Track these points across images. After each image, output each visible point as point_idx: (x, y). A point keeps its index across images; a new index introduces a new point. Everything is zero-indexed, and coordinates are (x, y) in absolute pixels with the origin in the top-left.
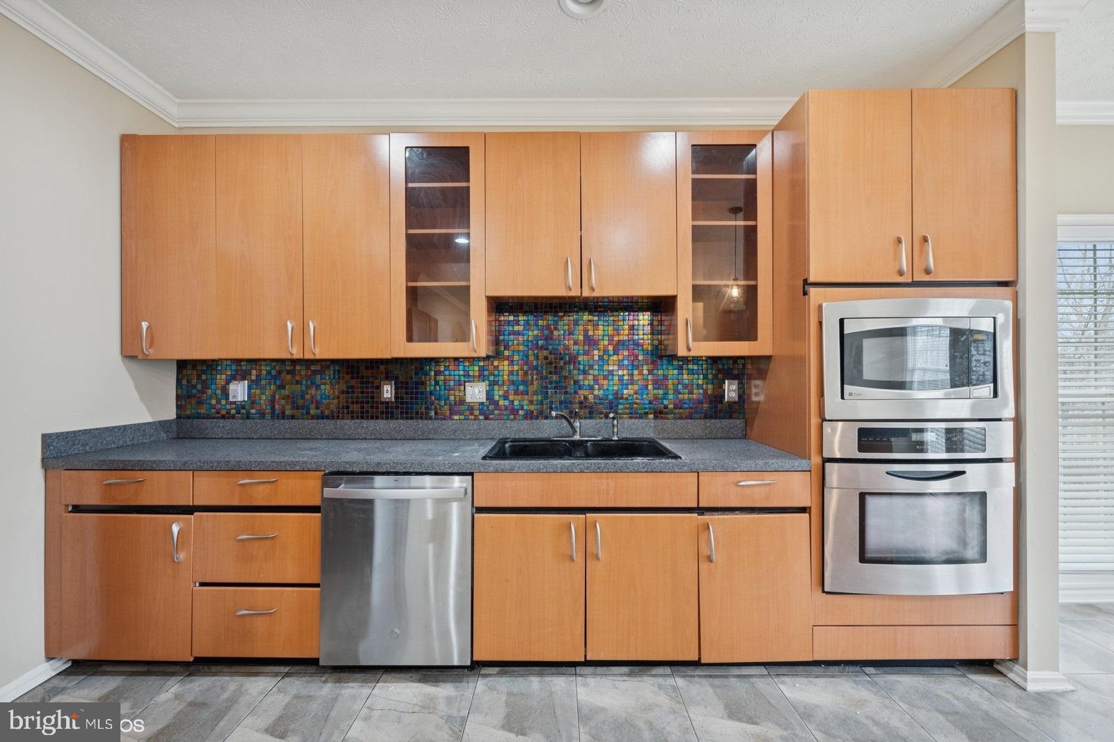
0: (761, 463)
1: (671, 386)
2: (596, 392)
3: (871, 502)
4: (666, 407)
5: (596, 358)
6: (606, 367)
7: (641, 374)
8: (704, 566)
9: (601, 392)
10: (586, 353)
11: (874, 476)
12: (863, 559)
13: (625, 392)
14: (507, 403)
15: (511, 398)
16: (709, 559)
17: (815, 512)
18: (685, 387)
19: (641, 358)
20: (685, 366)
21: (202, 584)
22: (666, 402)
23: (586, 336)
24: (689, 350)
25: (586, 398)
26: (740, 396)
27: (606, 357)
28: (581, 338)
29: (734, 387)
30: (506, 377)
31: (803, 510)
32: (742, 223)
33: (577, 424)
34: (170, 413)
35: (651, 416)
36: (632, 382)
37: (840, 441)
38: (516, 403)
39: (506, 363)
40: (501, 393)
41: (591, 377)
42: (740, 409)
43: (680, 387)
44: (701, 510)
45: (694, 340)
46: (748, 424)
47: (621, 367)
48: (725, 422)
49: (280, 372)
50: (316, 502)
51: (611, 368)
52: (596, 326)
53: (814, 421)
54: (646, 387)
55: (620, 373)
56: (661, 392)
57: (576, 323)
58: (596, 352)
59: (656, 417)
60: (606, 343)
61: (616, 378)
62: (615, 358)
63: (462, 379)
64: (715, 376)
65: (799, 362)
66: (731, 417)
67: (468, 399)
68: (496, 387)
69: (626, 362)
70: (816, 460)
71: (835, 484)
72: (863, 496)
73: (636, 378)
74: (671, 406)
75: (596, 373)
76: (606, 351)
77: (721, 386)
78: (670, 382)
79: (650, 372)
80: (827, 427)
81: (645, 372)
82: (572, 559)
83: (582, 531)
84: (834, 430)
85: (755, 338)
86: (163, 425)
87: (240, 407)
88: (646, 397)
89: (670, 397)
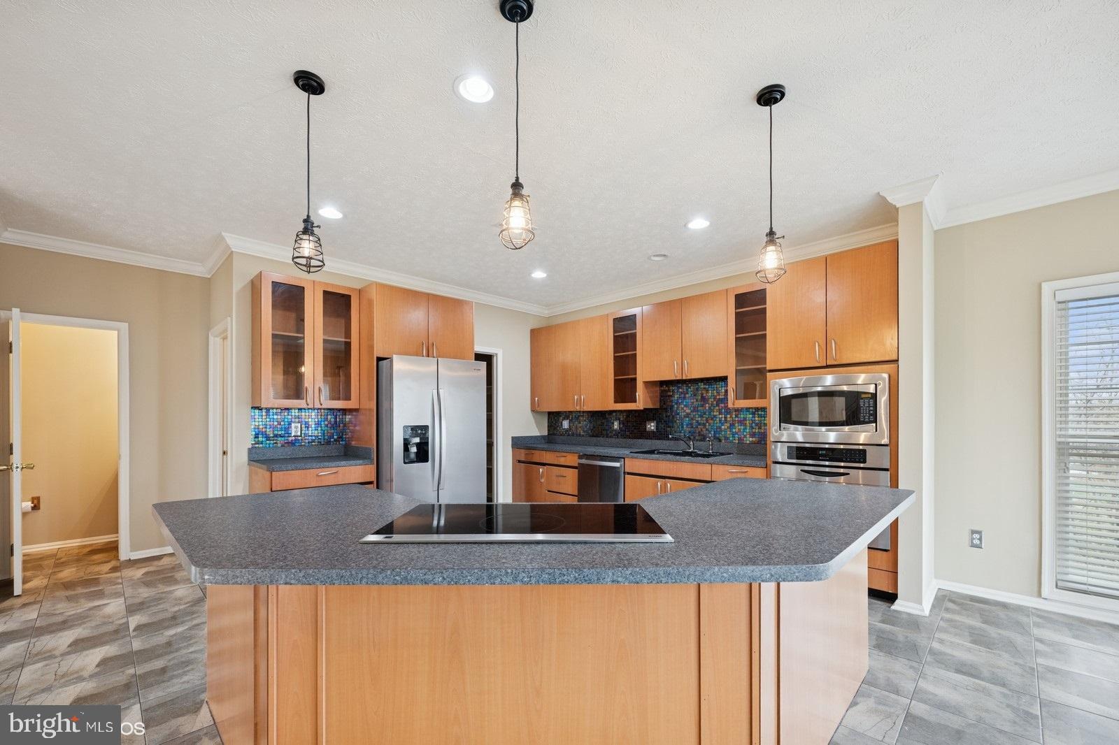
1: (748, 424)
2: (707, 427)
4: (745, 436)
5: (707, 408)
6: (712, 413)
9: (710, 427)
10: (702, 406)
13: (723, 427)
18: (757, 425)
20: (756, 413)
21: (549, 491)
22: (745, 433)
23: (702, 397)
24: (734, 404)
25: (702, 430)
27: (712, 408)
28: (700, 398)
30: (664, 419)
34: (546, 433)
36: (726, 421)
37: (780, 453)
41: (704, 419)
43: (754, 425)
45: (737, 399)
49: (579, 416)
50: (577, 465)
51: (715, 414)
52: (707, 391)
54: (734, 425)
55: (721, 416)
56: (742, 427)
57: (697, 390)
58: (707, 405)
59: (740, 442)
61: (718, 419)
62: (717, 408)
63: (646, 420)
67: (648, 429)
70: (770, 462)
73: (729, 419)
78: (748, 422)
79: (736, 416)
81: (734, 416)
83: (661, 487)
84: (776, 447)
86: (543, 437)
87: (567, 430)
88: (734, 430)
89: (748, 431)
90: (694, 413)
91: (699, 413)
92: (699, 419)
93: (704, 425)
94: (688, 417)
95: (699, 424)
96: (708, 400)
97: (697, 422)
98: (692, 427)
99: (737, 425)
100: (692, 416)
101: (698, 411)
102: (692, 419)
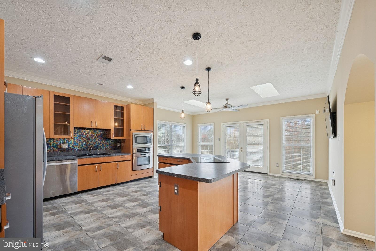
0: (125, 154)
1: (108, 144)
2: (93, 145)
3: (138, 158)
4: (107, 148)
6: (95, 140)
7: (102, 142)
8: (117, 170)
9: (95, 145)
10: (91, 138)
11: (139, 155)
12: (137, 166)
13: (100, 145)
14: (73, 148)
15: (74, 147)
16: (118, 168)
17: (131, 160)
19: (102, 139)
20: (111, 141)
22: (107, 147)
24: (113, 138)
25: (91, 146)
26: (120, 145)
27: (96, 139)
29: (119, 144)
30: (73, 143)
31: (130, 160)
32: (121, 111)
33: (91, 151)
35: (105, 149)
36: (101, 143)
37: (135, 151)
38: (75, 148)
39: (73, 139)
40: (72, 146)
41: (92, 142)
42: (120, 148)
44: (116, 162)
45: (114, 136)
46: (121, 150)
47: (99, 140)
48: (118, 150)
51: (97, 141)
52: (93, 132)
53: (131, 148)
54: (103, 144)
55: (99, 141)
56: (106, 145)
58: (93, 138)
59: (105, 150)
60: (96, 136)
61: (98, 143)
63: (61, 143)
64: (116, 142)
65: (129, 140)
66: (118, 149)
67: (63, 147)
68: (70, 145)
69: (100, 140)
70: (132, 153)
71: (134, 156)
72: (137, 157)
74: (108, 148)
75: (94, 142)
76: (96, 138)
77: (117, 144)
79: (104, 141)
80: (133, 149)
81: (103, 141)
82: (96, 171)
83: (98, 167)
85: (123, 136)
88: (103, 146)
89: (108, 146)
90: (88, 140)
91: (90, 140)
92: (90, 142)
93: (92, 144)
94: (85, 142)
95: (90, 144)
96: (94, 136)
97: (89, 143)
98: (87, 146)
99: (104, 144)
100: (87, 141)
101: (89, 140)
102: (87, 143)
